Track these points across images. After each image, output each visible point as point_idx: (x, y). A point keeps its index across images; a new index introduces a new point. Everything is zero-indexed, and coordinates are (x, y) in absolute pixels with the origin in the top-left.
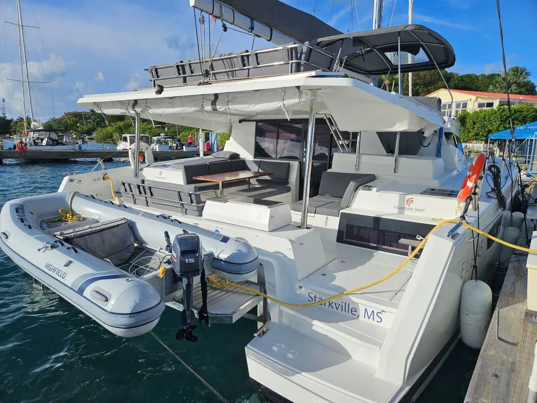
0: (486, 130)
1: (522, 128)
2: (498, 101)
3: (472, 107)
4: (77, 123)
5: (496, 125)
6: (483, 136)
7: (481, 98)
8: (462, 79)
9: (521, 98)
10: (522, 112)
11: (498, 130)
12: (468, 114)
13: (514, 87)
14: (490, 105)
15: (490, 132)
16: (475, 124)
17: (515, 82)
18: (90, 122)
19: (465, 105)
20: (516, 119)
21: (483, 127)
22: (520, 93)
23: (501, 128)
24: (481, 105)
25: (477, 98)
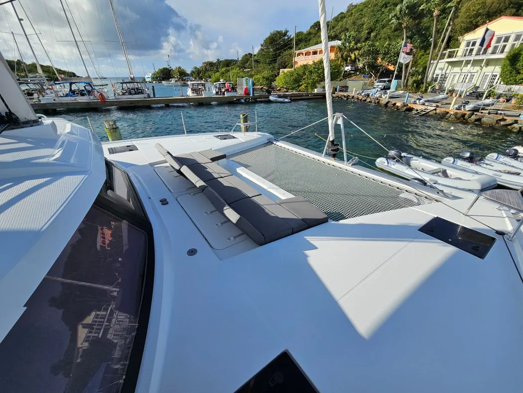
18: (214, 69)
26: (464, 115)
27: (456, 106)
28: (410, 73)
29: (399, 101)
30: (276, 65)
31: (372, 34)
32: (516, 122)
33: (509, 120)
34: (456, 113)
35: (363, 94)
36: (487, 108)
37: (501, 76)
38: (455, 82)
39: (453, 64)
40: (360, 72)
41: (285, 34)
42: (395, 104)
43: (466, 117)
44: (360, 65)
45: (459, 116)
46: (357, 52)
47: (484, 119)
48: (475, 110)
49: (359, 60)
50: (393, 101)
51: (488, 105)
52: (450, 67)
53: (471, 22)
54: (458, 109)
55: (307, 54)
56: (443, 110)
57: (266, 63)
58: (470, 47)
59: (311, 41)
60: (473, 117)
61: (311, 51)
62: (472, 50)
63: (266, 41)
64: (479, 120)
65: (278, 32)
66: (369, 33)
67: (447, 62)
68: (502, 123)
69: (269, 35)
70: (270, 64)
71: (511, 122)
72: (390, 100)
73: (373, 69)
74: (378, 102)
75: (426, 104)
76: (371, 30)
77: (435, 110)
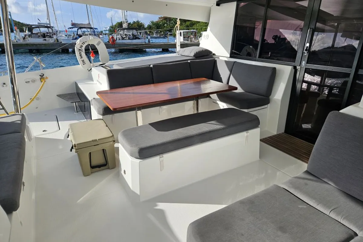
4: (165, 24)
18: (172, 23)
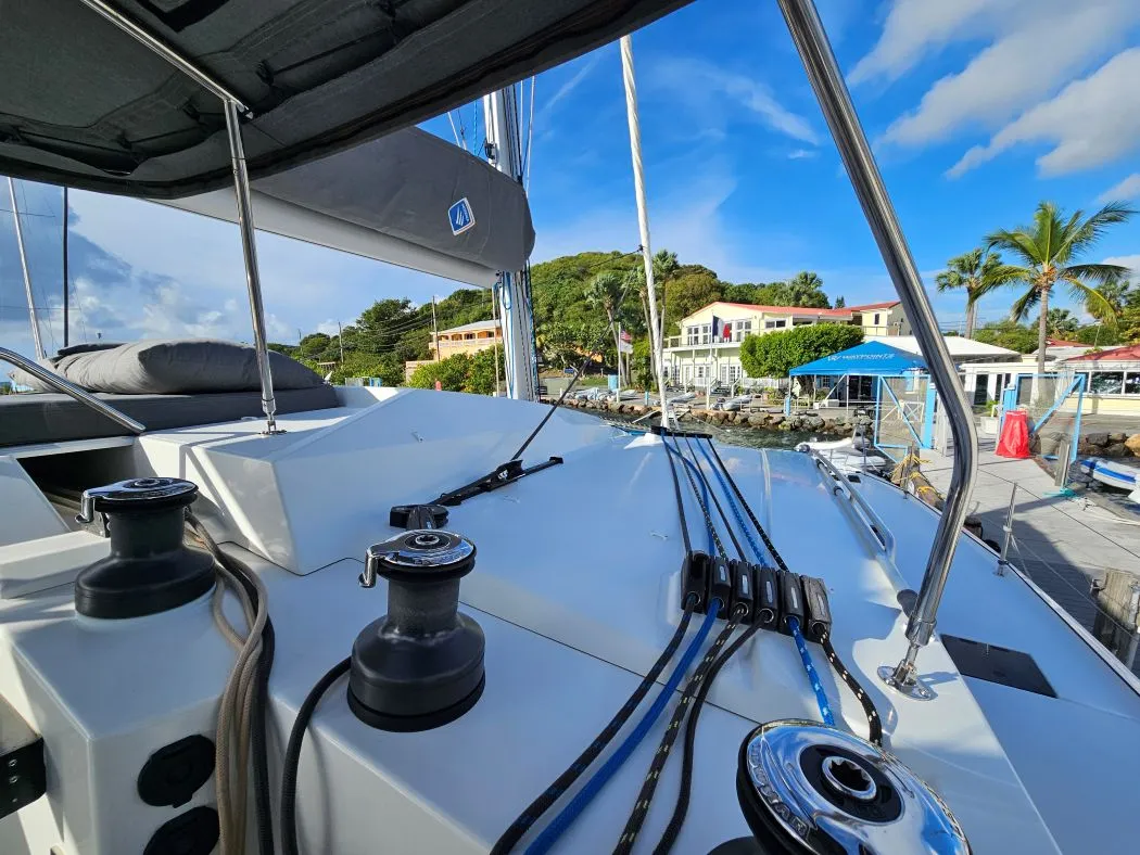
0: (784, 361)
1: (834, 358)
2: (791, 318)
3: (759, 329)
5: (797, 355)
6: (780, 370)
7: (768, 314)
8: (739, 290)
9: (820, 314)
10: (829, 334)
11: (801, 363)
12: (756, 338)
13: (804, 298)
14: (781, 324)
15: (789, 364)
16: (767, 353)
17: (804, 292)
19: (748, 325)
20: (824, 344)
21: (780, 357)
22: (813, 306)
23: (805, 358)
24: (769, 325)
25: (763, 314)
26: (726, 416)
27: (713, 406)
28: (630, 366)
29: (638, 404)
30: (394, 355)
31: (556, 313)
32: (784, 419)
33: (777, 418)
34: (717, 415)
35: (577, 397)
36: (747, 405)
37: (744, 368)
38: (691, 377)
39: (682, 354)
40: (554, 365)
41: (404, 305)
42: (632, 408)
43: (730, 418)
44: (551, 355)
45: (722, 417)
46: (543, 337)
47: (751, 419)
48: (736, 409)
49: (548, 348)
50: (628, 404)
51: (748, 402)
52: (678, 358)
53: (678, 305)
54: (716, 408)
55: (457, 337)
56: (699, 411)
57: (371, 352)
58: (693, 335)
59: (455, 319)
60: (738, 417)
61: (463, 334)
62: (696, 338)
63: (367, 315)
64: (745, 420)
65: (392, 303)
66: (550, 311)
67: (674, 352)
68: (771, 421)
69: (373, 305)
70: (380, 352)
71: (779, 420)
72: (623, 403)
73: (573, 360)
74: (607, 407)
75: (675, 405)
76: (551, 309)
77: (690, 412)
